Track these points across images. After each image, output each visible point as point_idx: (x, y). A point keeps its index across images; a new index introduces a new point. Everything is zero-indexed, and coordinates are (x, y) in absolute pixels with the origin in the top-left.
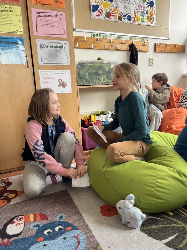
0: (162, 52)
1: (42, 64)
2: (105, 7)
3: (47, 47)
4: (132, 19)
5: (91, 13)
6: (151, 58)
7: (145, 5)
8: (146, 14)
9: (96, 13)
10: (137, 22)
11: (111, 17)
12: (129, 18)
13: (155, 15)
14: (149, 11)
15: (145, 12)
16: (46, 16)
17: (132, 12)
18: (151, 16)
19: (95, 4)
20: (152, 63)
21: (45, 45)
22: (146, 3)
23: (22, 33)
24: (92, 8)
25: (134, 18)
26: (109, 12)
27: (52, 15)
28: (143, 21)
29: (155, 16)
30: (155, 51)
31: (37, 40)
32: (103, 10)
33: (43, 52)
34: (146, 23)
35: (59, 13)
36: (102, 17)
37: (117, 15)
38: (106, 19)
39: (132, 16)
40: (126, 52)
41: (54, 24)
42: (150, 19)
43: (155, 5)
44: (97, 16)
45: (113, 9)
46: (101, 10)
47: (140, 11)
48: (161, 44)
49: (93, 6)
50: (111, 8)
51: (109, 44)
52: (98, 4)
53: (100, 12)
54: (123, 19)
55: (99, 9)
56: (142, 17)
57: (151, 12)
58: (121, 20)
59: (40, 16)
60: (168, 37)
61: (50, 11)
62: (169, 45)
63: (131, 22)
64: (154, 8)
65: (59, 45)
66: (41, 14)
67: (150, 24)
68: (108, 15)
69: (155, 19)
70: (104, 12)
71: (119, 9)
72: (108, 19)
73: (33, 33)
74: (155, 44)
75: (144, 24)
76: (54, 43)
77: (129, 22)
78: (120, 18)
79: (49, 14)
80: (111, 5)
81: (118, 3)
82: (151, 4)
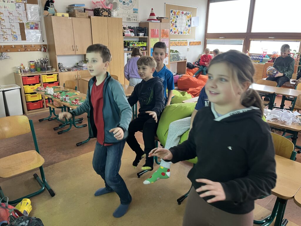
0: (192, 45)
6: (188, 48)
8: (187, 31)
13: (190, 30)
17: (183, 30)
30: (190, 45)
44: (171, 33)
47: (185, 29)
48: (192, 42)
50: (176, 30)
52: (172, 29)
58: (179, 34)
60: (195, 39)
62: (195, 42)
63: (182, 34)
67: (188, 34)
70: (174, 32)
81: (179, 28)
82: (189, 26)
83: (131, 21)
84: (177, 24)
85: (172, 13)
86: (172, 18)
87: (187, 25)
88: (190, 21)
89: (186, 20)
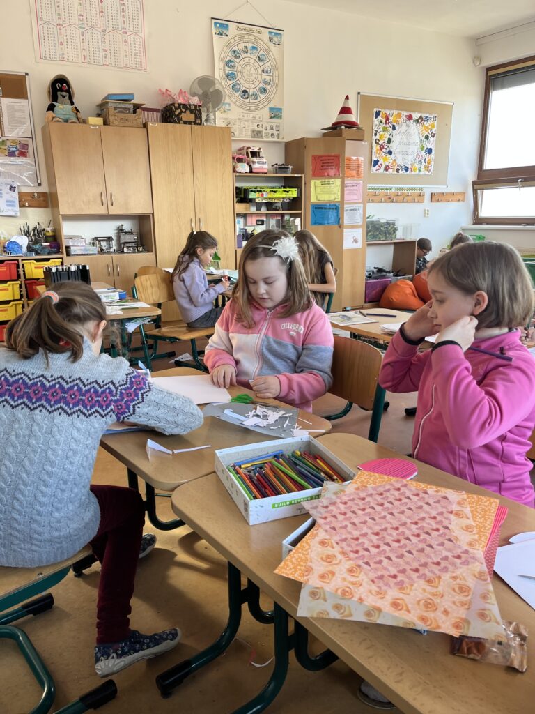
0: (438, 201)
2: (384, 161)
4: (410, 170)
5: (373, 168)
6: (427, 208)
7: (423, 153)
8: (423, 163)
9: (377, 167)
10: (413, 173)
11: (389, 170)
12: (407, 169)
13: (432, 163)
14: (427, 160)
17: (410, 163)
18: (429, 164)
19: (376, 159)
20: (428, 214)
22: (424, 151)
24: (373, 163)
25: (412, 169)
26: (388, 166)
28: (420, 171)
30: (431, 201)
34: (424, 172)
36: (381, 171)
37: (395, 168)
38: (385, 172)
39: (409, 167)
42: (427, 168)
43: (433, 152)
44: (377, 170)
45: (391, 162)
46: (381, 164)
47: (418, 160)
48: (438, 193)
49: (375, 161)
51: (385, 197)
52: (379, 159)
54: (400, 171)
55: (379, 163)
56: (419, 167)
57: (429, 160)
60: (446, 185)
62: (447, 194)
63: (408, 172)
64: (432, 155)
67: (427, 173)
68: (387, 168)
69: (433, 167)
70: (383, 166)
71: (397, 161)
72: (387, 172)
74: (432, 194)
75: (421, 173)
77: (405, 173)
78: (398, 170)
80: (390, 159)
81: (398, 156)
82: (430, 151)
83: (265, 139)
84: (393, 146)
85: (380, 117)
86: (379, 131)
87: (422, 148)
88: (431, 139)
89: (421, 136)
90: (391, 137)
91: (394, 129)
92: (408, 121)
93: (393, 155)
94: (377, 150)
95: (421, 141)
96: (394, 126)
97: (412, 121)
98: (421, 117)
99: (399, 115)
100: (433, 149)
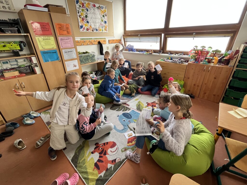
0: (112, 43)
1: (66, 59)
2: (85, 26)
3: (67, 52)
4: (98, 30)
5: (80, 29)
6: (108, 46)
8: (104, 27)
9: (82, 29)
10: (100, 32)
11: (89, 30)
12: (97, 30)
14: (105, 26)
15: (103, 26)
16: (65, 40)
17: (98, 27)
19: (81, 25)
20: (108, 48)
21: (66, 51)
22: (103, 22)
23: (56, 48)
24: (80, 27)
25: (99, 30)
26: (88, 28)
27: (67, 39)
28: (103, 31)
29: (107, 28)
30: (109, 43)
31: (62, 50)
32: (85, 27)
33: (66, 54)
34: (104, 31)
35: (70, 37)
36: (85, 31)
37: (92, 29)
39: (98, 29)
40: (97, 45)
41: (68, 42)
42: (106, 30)
44: (83, 30)
45: (89, 26)
46: (84, 28)
47: (101, 26)
48: (111, 40)
49: (81, 26)
50: (88, 26)
51: (89, 43)
52: (83, 25)
53: (84, 29)
54: (94, 31)
55: (83, 27)
56: (102, 29)
57: (106, 26)
58: (93, 31)
59: (62, 40)
60: (114, 36)
61: (66, 37)
62: (115, 40)
63: (98, 31)
64: (107, 24)
65: (71, 51)
66: (62, 39)
67: (106, 31)
68: (88, 30)
69: (107, 29)
71: (92, 26)
72: (88, 31)
73: (60, 47)
74: (109, 40)
75: (103, 32)
76: (69, 50)
77: (97, 32)
78: (93, 30)
79: (66, 39)
80: (88, 25)
81: (91, 24)
82: (105, 22)
84: (89, 19)
85: (79, 4)
86: (80, 11)
87: (102, 21)
88: (105, 17)
89: (101, 15)
90: (87, 14)
91: (87, 10)
92: (94, 8)
93: (89, 23)
94: (81, 20)
95: (101, 18)
96: (87, 9)
97: (95, 8)
98: (99, 6)
99: (89, 4)
100: (107, 21)
